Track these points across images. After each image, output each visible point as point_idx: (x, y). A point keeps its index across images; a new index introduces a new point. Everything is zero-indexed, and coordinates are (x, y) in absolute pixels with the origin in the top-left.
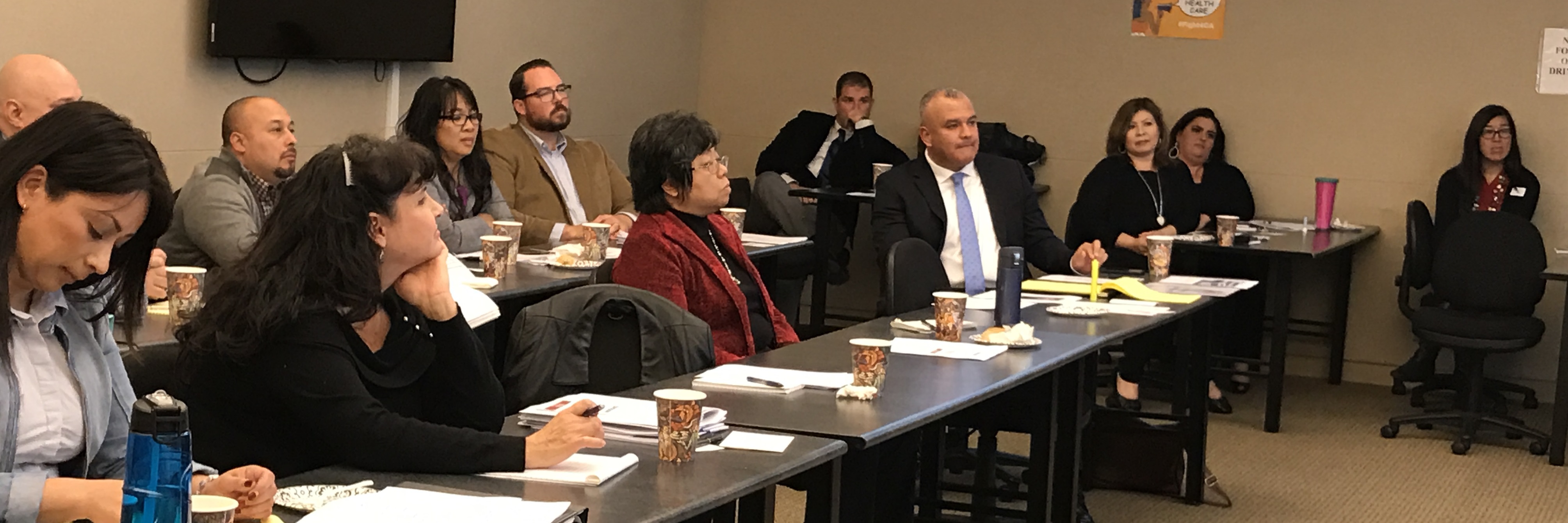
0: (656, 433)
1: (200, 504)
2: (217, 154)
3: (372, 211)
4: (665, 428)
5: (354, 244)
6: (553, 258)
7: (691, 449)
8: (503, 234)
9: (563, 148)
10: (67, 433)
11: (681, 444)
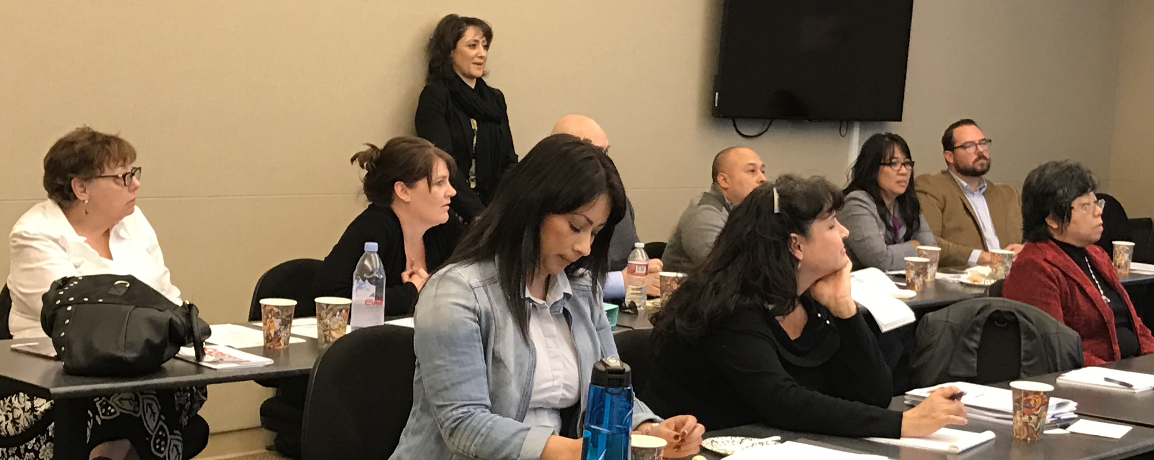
0: (1011, 417)
1: (638, 440)
2: (708, 190)
3: (792, 232)
4: (1018, 412)
5: (778, 258)
6: (966, 277)
7: (1040, 431)
8: (925, 256)
9: (984, 190)
10: (566, 387)
11: (1031, 427)
